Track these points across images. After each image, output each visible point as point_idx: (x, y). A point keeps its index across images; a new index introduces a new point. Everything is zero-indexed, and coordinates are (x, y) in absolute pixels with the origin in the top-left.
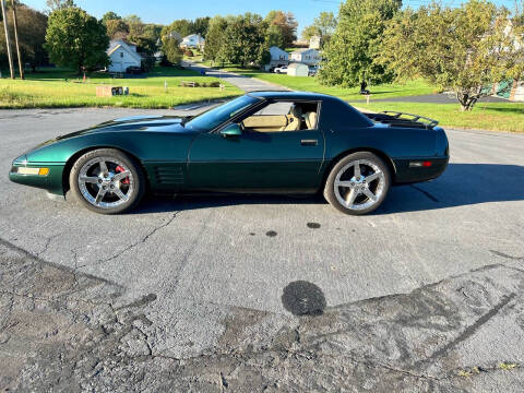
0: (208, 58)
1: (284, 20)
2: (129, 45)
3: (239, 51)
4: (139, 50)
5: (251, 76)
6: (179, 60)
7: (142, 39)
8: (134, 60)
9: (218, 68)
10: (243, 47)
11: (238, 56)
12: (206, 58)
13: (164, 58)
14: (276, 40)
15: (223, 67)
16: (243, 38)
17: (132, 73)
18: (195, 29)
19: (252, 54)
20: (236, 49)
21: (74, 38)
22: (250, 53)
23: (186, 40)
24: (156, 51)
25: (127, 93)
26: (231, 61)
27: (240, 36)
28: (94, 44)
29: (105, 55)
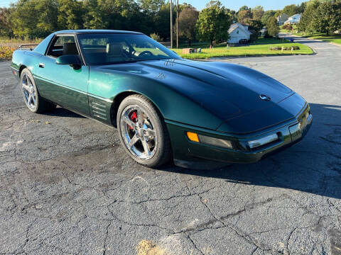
2: (244, 25)
3: (326, 23)
4: (250, 28)
6: (276, 33)
7: (253, 21)
8: (246, 35)
9: (307, 37)
10: (329, 20)
11: (323, 27)
12: (300, 31)
13: (266, 33)
16: (331, 13)
17: (243, 43)
18: (299, 10)
19: (337, 25)
20: (323, 22)
21: (210, 24)
22: (335, 24)
23: (290, 19)
24: (262, 28)
25: (200, 51)
26: (318, 31)
27: (328, 12)
28: (221, 27)
29: (227, 33)
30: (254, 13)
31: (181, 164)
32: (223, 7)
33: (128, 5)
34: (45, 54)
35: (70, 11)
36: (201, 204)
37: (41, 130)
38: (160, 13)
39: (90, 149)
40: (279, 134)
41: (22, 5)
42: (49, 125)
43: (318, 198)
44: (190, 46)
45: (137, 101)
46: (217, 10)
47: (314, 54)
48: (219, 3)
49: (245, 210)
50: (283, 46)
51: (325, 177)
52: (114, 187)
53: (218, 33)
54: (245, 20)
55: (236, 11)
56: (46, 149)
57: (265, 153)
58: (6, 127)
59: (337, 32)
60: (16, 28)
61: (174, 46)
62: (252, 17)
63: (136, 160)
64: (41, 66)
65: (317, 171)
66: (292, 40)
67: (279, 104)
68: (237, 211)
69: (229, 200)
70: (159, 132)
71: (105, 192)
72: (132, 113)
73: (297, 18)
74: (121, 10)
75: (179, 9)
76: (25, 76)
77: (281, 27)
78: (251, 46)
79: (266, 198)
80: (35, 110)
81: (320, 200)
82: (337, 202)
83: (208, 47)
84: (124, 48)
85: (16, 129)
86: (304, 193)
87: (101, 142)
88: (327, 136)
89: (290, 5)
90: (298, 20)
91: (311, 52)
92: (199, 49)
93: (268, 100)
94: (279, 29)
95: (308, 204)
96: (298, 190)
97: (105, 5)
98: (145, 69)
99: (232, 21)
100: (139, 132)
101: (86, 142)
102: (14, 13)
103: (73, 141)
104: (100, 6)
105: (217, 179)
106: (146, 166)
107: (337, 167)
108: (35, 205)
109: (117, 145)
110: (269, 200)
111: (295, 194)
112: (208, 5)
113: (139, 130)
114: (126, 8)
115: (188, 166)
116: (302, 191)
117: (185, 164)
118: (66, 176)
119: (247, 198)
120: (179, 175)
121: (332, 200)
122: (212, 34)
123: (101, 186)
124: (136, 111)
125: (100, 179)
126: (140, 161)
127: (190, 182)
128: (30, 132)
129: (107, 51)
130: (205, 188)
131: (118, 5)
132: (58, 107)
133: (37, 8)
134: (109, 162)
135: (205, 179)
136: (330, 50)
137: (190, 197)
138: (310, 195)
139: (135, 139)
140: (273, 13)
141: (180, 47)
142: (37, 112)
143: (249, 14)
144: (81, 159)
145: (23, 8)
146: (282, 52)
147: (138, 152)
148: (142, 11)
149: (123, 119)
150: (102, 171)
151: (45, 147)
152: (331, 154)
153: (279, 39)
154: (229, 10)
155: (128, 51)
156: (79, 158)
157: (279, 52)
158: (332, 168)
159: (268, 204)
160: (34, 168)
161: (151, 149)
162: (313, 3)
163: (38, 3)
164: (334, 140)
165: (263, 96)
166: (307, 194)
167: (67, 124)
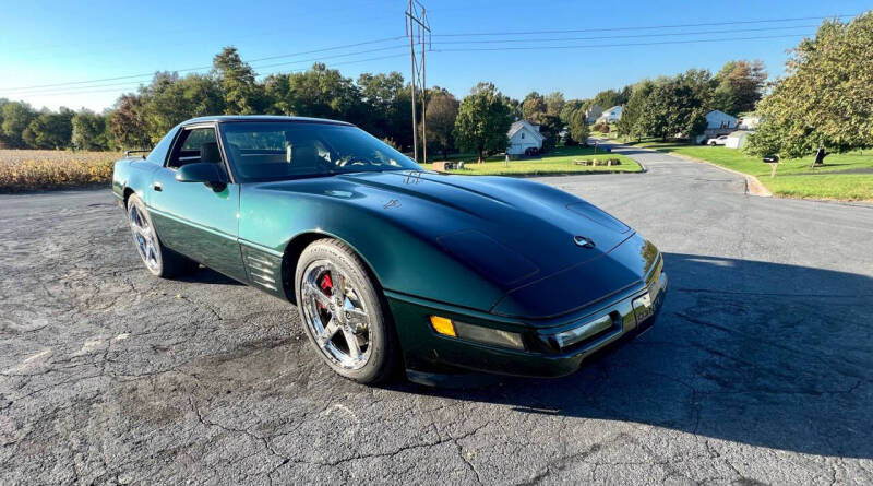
0: (623, 133)
1: (746, 72)
2: (533, 124)
3: (663, 120)
4: (543, 129)
5: (667, 151)
6: (585, 137)
7: (548, 117)
8: (536, 141)
9: (632, 144)
10: (668, 114)
11: (659, 127)
12: (621, 134)
13: (568, 137)
14: (723, 102)
15: (640, 142)
16: (671, 104)
17: (532, 154)
18: (620, 99)
19: (680, 123)
20: (657, 118)
21: (478, 121)
22: (677, 122)
23: (606, 114)
24: (561, 130)
25: (462, 167)
26: (649, 134)
27: (667, 101)
28: (496, 127)
29: (505, 138)
30: (549, 105)
31: (420, 378)
32: (499, 94)
33: (342, 91)
34: (165, 166)
35: (243, 101)
36: (460, 464)
37: (164, 310)
38: (394, 104)
39: (251, 346)
40: (614, 315)
41: (162, 90)
42: (183, 301)
43: (688, 440)
44: (445, 159)
45: (329, 253)
46: (488, 97)
47: (643, 171)
48: (492, 87)
49: (548, 473)
50: (595, 158)
51: (694, 393)
52: (288, 428)
53: (491, 137)
54: (535, 115)
55: (521, 101)
56: (165, 350)
57: (585, 355)
58: (103, 306)
59: (679, 135)
60: (155, 131)
61: (420, 160)
62: (545, 111)
63: (334, 368)
64: (157, 189)
65: (677, 380)
66: (608, 149)
67: (609, 254)
68: (533, 476)
69: (516, 452)
70: (374, 316)
71: (267, 440)
72: (322, 276)
73: (618, 112)
74: (330, 98)
75: (427, 96)
76: (134, 208)
77: (591, 127)
78: (544, 160)
79: (589, 443)
80: (158, 273)
81: (693, 444)
82: (725, 449)
83: (476, 161)
84: (321, 154)
85: (119, 309)
86: (660, 429)
87: (273, 332)
88: (686, 311)
89: (605, 90)
90: (619, 117)
91: (639, 169)
92: (460, 164)
93: (590, 247)
94: (589, 131)
95: (669, 454)
96: (649, 424)
97: (302, 90)
98: (360, 188)
99: (514, 117)
100: (338, 315)
101: (246, 333)
102: (149, 105)
103: (222, 331)
104: (295, 91)
105: (493, 405)
106: (355, 380)
107: (714, 373)
108: (117, 475)
109: (303, 338)
110: (595, 448)
111: (642, 431)
112: (473, 90)
113: (338, 312)
114: (339, 96)
115: (435, 381)
116: (656, 424)
117: (428, 379)
118: (195, 407)
119: (552, 445)
120: (418, 399)
121: (714, 442)
122: (481, 139)
123: (261, 426)
124: (328, 272)
125: (262, 411)
126: (343, 372)
127: (439, 413)
128: (144, 314)
129: (289, 159)
130: (470, 425)
131: (324, 90)
132: (201, 266)
133: (188, 95)
134: (284, 372)
135: (469, 405)
136: (668, 166)
137: (438, 446)
138: (672, 433)
139: (332, 327)
140: (579, 105)
141: (430, 161)
142: (164, 275)
143: (541, 106)
144: (231, 369)
145: (164, 96)
146: (593, 168)
147: (338, 353)
148: (365, 100)
149: (305, 287)
150: (269, 393)
151: (166, 343)
152: (699, 346)
153: (588, 146)
154: (508, 99)
155: (328, 159)
156: (228, 365)
157: (590, 168)
158: (704, 374)
159: (593, 458)
160: (134, 390)
161: (363, 349)
162: (644, 87)
163: (188, 88)
164: (700, 319)
165: (580, 238)
166: (666, 431)
167: (216, 297)
